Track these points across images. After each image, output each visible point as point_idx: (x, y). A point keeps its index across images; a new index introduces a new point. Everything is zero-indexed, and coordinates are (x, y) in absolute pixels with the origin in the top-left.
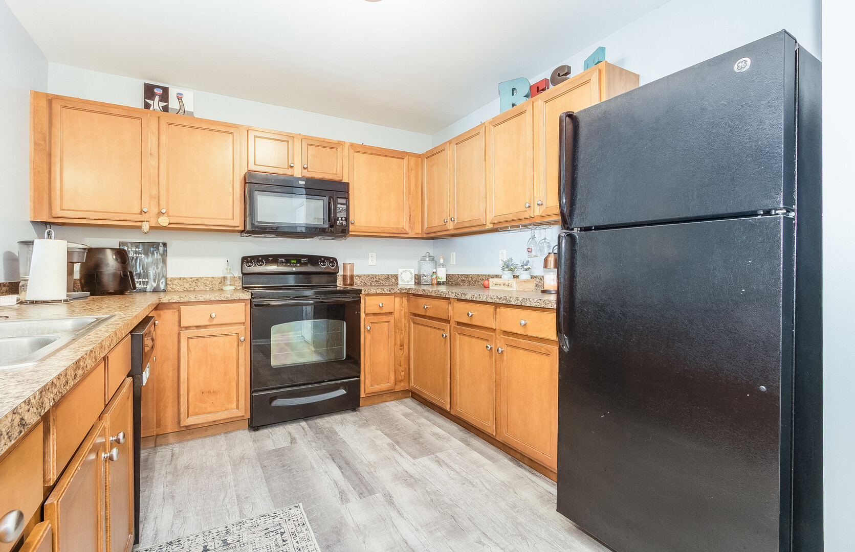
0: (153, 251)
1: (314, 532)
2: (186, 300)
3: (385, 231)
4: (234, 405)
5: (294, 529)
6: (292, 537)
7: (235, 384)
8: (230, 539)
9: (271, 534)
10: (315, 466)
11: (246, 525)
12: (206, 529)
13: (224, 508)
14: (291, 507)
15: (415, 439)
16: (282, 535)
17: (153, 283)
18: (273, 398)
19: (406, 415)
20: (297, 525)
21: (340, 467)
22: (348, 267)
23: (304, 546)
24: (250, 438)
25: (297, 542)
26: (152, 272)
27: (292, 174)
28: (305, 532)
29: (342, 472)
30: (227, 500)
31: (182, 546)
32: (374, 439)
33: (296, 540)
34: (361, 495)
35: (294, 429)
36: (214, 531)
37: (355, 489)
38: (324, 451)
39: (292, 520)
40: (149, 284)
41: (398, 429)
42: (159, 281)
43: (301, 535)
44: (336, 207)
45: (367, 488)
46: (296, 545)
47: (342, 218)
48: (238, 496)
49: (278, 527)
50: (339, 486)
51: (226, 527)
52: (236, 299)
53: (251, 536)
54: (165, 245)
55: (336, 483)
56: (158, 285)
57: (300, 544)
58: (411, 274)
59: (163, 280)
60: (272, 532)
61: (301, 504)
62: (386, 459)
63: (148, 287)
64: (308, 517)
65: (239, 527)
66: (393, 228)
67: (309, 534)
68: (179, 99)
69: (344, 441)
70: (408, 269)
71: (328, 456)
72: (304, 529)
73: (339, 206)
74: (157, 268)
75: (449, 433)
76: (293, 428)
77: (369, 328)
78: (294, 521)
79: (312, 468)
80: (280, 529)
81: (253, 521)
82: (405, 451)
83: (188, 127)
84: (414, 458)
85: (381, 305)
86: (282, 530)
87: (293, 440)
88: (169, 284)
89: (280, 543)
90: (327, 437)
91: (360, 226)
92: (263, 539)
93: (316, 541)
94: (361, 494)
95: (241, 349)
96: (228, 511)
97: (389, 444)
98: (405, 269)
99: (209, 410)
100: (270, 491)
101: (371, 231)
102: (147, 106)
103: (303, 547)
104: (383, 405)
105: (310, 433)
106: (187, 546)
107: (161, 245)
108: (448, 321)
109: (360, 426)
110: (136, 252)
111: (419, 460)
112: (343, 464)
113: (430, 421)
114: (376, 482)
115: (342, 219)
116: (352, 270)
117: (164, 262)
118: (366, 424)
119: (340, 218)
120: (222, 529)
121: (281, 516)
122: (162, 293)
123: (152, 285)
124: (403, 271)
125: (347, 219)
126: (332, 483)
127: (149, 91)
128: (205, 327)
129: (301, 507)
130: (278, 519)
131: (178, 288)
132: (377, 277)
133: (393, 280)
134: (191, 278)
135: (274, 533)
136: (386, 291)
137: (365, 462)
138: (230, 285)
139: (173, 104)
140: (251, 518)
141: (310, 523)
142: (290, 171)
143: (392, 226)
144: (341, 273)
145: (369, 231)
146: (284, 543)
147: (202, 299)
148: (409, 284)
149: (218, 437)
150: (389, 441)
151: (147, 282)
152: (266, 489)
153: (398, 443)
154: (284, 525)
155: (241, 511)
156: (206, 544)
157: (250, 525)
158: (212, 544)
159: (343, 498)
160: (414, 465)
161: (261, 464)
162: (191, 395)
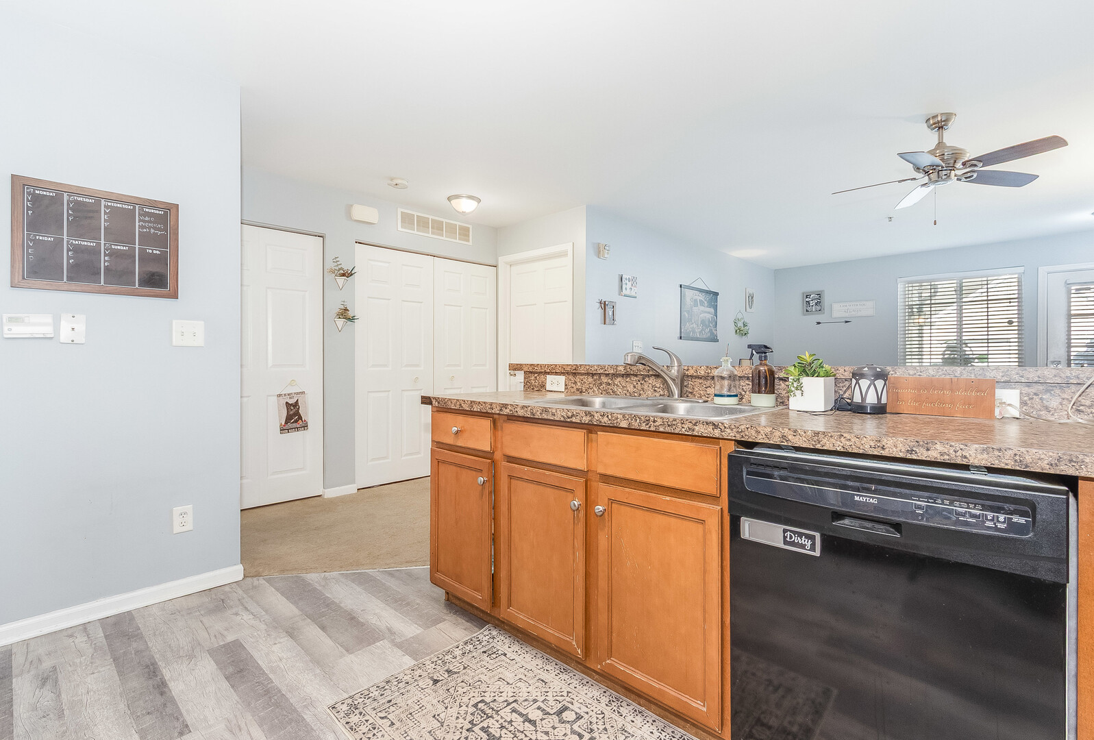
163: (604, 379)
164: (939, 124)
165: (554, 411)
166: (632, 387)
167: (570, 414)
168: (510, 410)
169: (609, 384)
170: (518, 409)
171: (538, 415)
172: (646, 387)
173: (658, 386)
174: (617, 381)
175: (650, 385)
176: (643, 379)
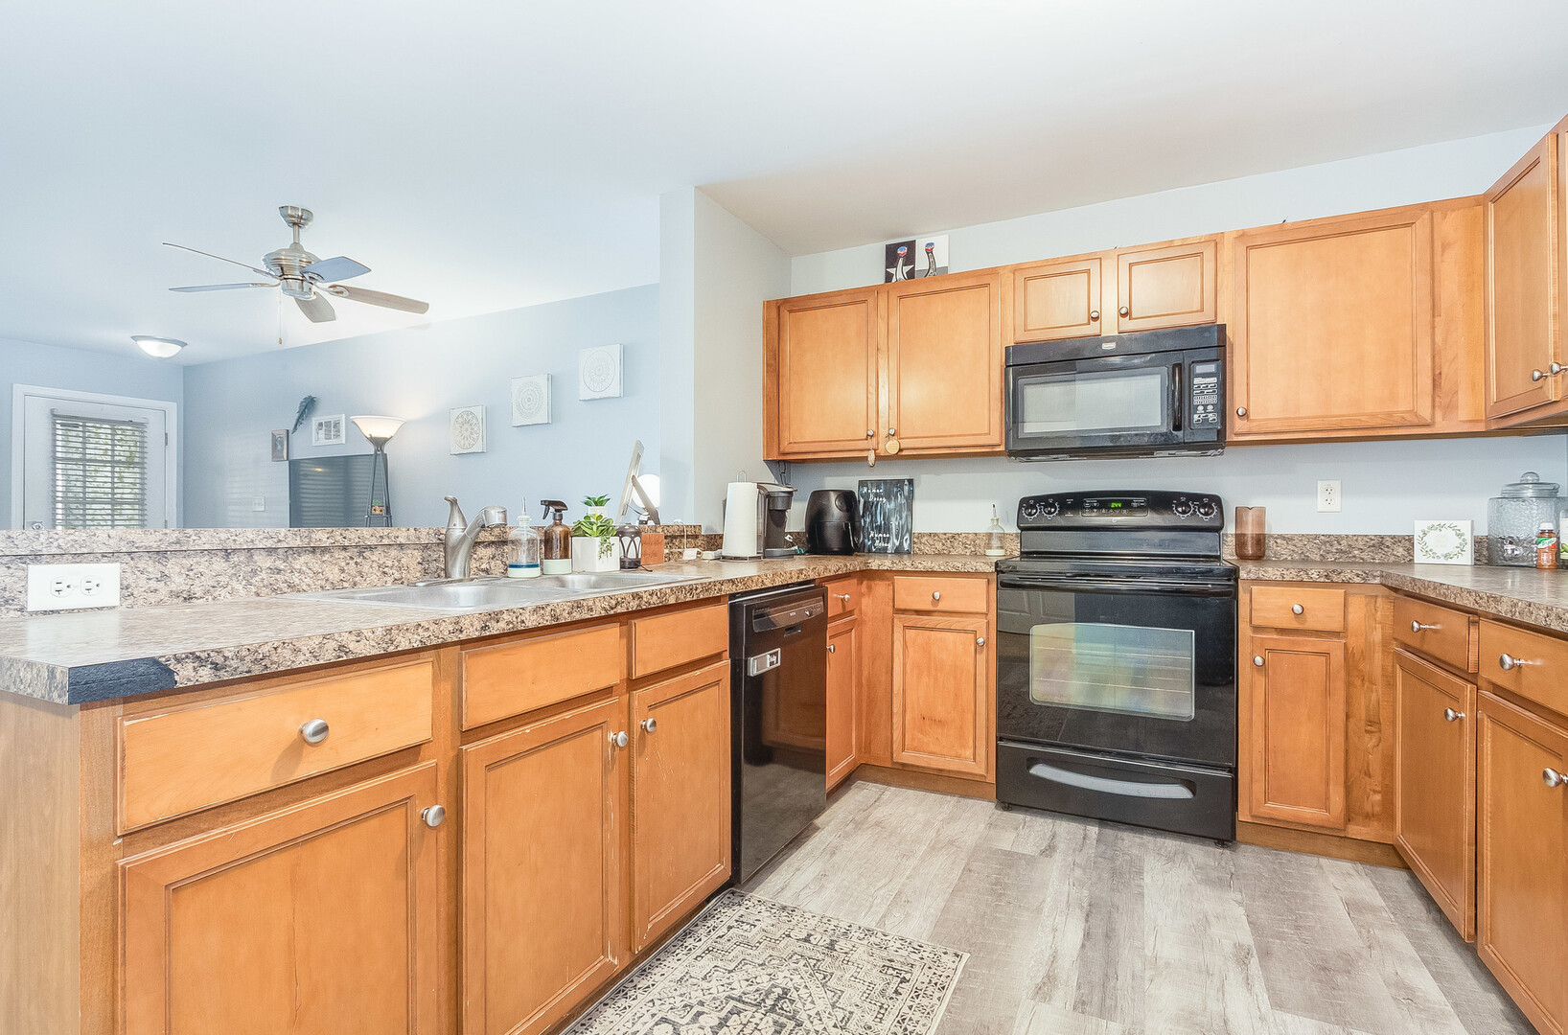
0: (897, 492)
1: (948, 1010)
2: (900, 567)
3: (1346, 425)
4: (969, 753)
5: (924, 986)
6: (912, 994)
7: (970, 717)
8: (841, 944)
9: (890, 971)
10: (1046, 910)
11: (873, 939)
12: (829, 914)
13: (870, 899)
14: (951, 951)
15: (1324, 969)
16: (901, 982)
17: (895, 541)
18: (1033, 760)
19: (1354, 907)
20: (933, 982)
21: (1087, 935)
22: (1250, 517)
23: (915, 1019)
24: (988, 818)
25: (910, 1007)
26: (894, 523)
27: (1098, 332)
28: (935, 1001)
29: (1083, 946)
30: (881, 892)
31: (791, 919)
32: (1213, 920)
33: (912, 1003)
34: (1081, 1005)
35: (1068, 833)
36: (834, 922)
37: (1079, 987)
38: (1086, 893)
39: (933, 970)
40: (891, 541)
41: (1297, 928)
42: (902, 538)
43: (925, 1002)
44: (1191, 385)
45: (1103, 1000)
46: (906, 1009)
47: (1205, 406)
48: (900, 893)
49: (907, 968)
50: (1055, 965)
51: (850, 926)
52: (970, 570)
53: (865, 957)
54: (911, 482)
55: (1054, 958)
56: (901, 543)
57: (911, 1012)
58: (1460, 535)
59: (907, 536)
60: (894, 969)
61: (966, 956)
62: (1200, 972)
63: (890, 546)
64: (959, 982)
65: (862, 936)
66: (1373, 415)
67: (936, 1007)
68: (928, 253)
69: (1142, 895)
70: (1448, 523)
71: (1085, 905)
72: (937, 994)
73: (1197, 381)
74: (901, 518)
75: (1455, 1005)
76: (1066, 829)
77: (1259, 660)
78: (935, 974)
79: (1039, 910)
80: (907, 972)
81: (886, 938)
82: (1267, 980)
83: (925, 294)
84: (1278, 1004)
85: (1297, 609)
86: (908, 976)
87: (1049, 850)
88: (915, 543)
89: (890, 992)
90: (1115, 873)
91: (1265, 420)
92: (875, 970)
93: (937, 1025)
94: (1083, 1003)
95: (982, 658)
96: (871, 907)
97: (1238, 946)
98: (1436, 523)
99: (932, 748)
100: (945, 910)
101: (1302, 428)
102: (889, 277)
103: (911, 1019)
104: (1313, 860)
105: (1091, 850)
106: (794, 922)
107: (906, 483)
108: (1472, 678)
109: (1208, 881)
110: (876, 495)
111: (1288, 1017)
112: (1099, 932)
113: (1419, 948)
114: (1133, 1000)
115: (1205, 409)
116: (1261, 523)
117: (910, 509)
118: (1221, 883)
119: (1201, 408)
120: (844, 925)
121: (925, 955)
122: (906, 556)
123: (894, 544)
124: (1432, 528)
125: (1222, 409)
126: (1048, 952)
127: (891, 255)
128: (928, 613)
129: (964, 960)
130: (916, 957)
131: (927, 549)
132: (1344, 543)
133: (1400, 551)
134: (945, 534)
135: (895, 973)
136: (1315, 576)
137: (1148, 952)
138: (998, 548)
139: (921, 263)
140: (887, 932)
141: (954, 993)
142: (1093, 329)
143: (1370, 408)
144: (1230, 529)
145: (1294, 428)
146: (894, 996)
147: (921, 568)
148: (1449, 562)
149: (949, 798)
150: (1246, 937)
151: (889, 538)
152: (943, 904)
153: (1265, 954)
154: (916, 971)
155: (884, 916)
156: (813, 933)
157: (877, 941)
158: (819, 937)
159: (1044, 989)
160: (1262, 1019)
161: (968, 864)
162: (908, 717)
163: (264, 561)
164: (297, 221)
165: (591, 603)
166: (336, 570)
167: (614, 602)
168: (508, 623)
169: (279, 571)
170: (526, 616)
171: (565, 618)
172: (366, 569)
173: (390, 564)
174: (300, 562)
175: (375, 565)
176: (361, 554)
